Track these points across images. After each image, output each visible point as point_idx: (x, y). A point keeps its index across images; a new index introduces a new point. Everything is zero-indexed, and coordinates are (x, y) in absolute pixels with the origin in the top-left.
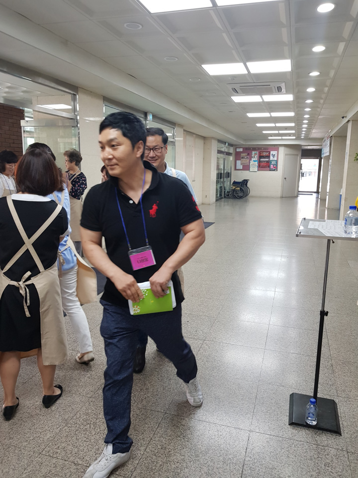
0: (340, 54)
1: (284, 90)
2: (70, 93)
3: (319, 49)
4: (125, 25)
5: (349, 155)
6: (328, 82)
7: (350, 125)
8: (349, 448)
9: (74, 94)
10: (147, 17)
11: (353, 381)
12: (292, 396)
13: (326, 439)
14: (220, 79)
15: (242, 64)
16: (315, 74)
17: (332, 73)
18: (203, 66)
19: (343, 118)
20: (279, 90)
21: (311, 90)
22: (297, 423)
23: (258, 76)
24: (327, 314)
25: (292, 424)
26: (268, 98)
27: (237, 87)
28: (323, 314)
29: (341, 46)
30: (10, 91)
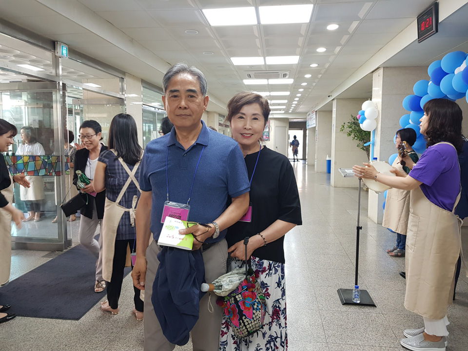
0: (336, 53)
1: (287, 76)
2: (119, 77)
3: (321, 50)
4: (186, 32)
5: (336, 127)
6: (323, 72)
7: (335, 103)
8: (383, 312)
9: (122, 78)
10: (207, 28)
11: (375, 281)
12: (338, 291)
13: (367, 310)
14: (240, 68)
15: (262, 58)
16: (314, 65)
17: (327, 66)
18: (232, 59)
19: (329, 97)
20: (285, 76)
21: (308, 76)
22: (347, 303)
23: (270, 66)
24: (361, 228)
25: (344, 304)
26: (273, 81)
27: (252, 74)
28: (359, 228)
29: (338, 49)
30: (69, 74)
